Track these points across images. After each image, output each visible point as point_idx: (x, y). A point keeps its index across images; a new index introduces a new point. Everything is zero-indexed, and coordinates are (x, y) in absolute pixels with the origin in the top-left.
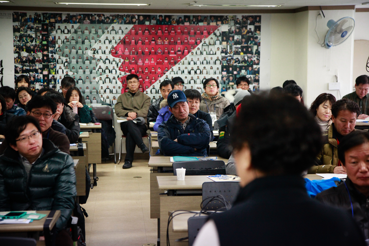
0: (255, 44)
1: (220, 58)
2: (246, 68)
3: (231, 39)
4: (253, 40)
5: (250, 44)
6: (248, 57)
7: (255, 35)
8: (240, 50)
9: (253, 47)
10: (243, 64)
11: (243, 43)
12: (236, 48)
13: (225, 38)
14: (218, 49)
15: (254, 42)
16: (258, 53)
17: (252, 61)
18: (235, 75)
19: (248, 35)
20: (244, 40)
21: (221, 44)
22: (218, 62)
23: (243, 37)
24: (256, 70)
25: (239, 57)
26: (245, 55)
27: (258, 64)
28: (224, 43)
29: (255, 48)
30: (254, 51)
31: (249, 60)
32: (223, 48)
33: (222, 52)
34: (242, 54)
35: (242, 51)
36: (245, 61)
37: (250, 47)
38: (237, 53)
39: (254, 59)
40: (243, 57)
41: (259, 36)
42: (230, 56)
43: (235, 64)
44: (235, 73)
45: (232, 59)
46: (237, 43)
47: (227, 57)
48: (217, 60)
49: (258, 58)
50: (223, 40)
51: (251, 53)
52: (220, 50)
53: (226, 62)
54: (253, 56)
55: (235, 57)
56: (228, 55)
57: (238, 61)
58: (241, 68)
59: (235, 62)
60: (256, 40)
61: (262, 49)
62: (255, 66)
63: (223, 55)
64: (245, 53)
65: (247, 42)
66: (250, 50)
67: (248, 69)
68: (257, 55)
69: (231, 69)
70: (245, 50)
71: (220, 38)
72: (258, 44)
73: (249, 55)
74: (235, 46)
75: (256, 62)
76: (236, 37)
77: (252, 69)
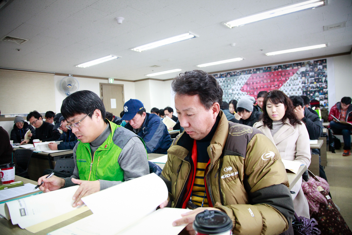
0: (324, 76)
1: (301, 87)
2: (319, 92)
3: (307, 75)
4: (322, 74)
5: (320, 76)
6: (319, 85)
7: (323, 71)
8: (314, 81)
9: (322, 78)
10: (317, 89)
11: (316, 77)
12: (311, 80)
13: (303, 75)
14: (300, 82)
15: (323, 76)
16: (326, 81)
17: (322, 87)
18: (312, 96)
19: (318, 71)
20: (316, 75)
21: (301, 78)
22: (300, 89)
23: (315, 73)
24: (325, 92)
25: (314, 85)
26: (318, 83)
27: (326, 88)
28: (303, 78)
29: (324, 79)
30: (323, 80)
31: (320, 86)
32: (303, 80)
33: (302, 83)
34: (315, 83)
35: (315, 81)
36: (317, 87)
37: (320, 79)
38: (312, 83)
39: (324, 85)
40: (316, 85)
41: (326, 72)
42: (307, 85)
43: (311, 90)
44: (311, 95)
45: (309, 87)
46: (311, 77)
47: (305, 86)
48: (299, 88)
49: (326, 85)
50: (302, 76)
51: (322, 82)
52: (301, 82)
53: (305, 89)
54: (323, 84)
55: (311, 85)
56: (306, 84)
57: (313, 87)
58: (315, 92)
59: (311, 88)
60: (324, 74)
61: (328, 79)
62: (324, 90)
63: (303, 85)
64: (317, 82)
65: (318, 76)
66: (320, 80)
67: (320, 92)
68: (325, 83)
69: (308, 93)
70: (317, 80)
71: (301, 75)
72: (326, 76)
73: (320, 83)
74: (310, 79)
75: (325, 87)
76: (311, 74)
77: (323, 92)
